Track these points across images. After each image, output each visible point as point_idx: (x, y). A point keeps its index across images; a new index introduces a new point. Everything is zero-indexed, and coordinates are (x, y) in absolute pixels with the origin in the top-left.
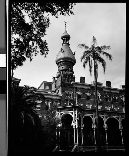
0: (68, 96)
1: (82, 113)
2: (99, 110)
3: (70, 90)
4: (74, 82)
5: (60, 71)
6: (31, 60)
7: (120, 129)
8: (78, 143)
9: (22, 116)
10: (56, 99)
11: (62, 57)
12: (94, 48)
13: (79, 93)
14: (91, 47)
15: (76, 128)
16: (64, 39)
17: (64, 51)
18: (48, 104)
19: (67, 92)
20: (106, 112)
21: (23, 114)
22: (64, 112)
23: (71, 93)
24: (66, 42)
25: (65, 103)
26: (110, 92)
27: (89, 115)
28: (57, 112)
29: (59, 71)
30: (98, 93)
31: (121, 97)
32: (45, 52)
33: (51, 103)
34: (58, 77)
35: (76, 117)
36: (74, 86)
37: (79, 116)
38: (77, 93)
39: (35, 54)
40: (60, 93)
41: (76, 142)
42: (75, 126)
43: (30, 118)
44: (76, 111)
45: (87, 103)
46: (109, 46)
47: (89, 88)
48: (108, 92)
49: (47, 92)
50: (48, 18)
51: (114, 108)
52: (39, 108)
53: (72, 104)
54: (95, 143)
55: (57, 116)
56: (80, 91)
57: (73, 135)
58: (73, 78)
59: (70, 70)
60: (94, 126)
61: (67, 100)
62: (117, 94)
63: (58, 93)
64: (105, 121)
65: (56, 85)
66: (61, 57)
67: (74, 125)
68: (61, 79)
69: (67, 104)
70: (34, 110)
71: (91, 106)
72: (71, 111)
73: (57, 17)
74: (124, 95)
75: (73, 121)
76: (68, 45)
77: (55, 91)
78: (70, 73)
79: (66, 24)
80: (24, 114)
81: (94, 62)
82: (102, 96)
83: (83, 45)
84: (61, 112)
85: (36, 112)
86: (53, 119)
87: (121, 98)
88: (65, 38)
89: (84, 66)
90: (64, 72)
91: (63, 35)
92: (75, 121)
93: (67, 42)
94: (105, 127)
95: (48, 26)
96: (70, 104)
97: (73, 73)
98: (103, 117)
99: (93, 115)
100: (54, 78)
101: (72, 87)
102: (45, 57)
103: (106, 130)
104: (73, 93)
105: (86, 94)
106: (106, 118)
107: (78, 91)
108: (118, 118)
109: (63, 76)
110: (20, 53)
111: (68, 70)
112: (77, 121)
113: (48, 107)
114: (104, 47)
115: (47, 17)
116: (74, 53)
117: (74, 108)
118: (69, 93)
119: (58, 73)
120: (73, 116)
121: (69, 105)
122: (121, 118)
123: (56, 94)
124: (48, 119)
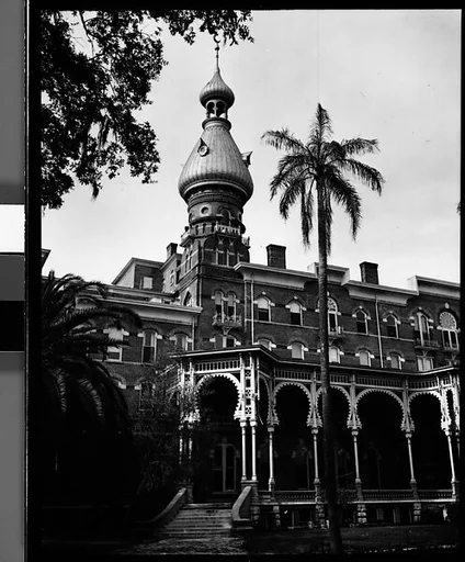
0: (223, 316)
1: (272, 376)
2: (333, 363)
3: (232, 293)
4: (244, 264)
5: (194, 223)
6: (96, 193)
7: (405, 432)
8: (258, 478)
9: (58, 385)
10: (179, 325)
11: (204, 172)
12: (320, 145)
13: (263, 304)
14: (310, 140)
15: (248, 428)
16: (212, 105)
17: (211, 148)
18: (149, 342)
19: (219, 300)
20: (358, 373)
21: (60, 379)
22: (206, 371)
23: (233, 301)
24: (218, 114)
25: (213, 340)
26: (373, 302)
27: (298, 382)
28: (181, 371)
29: (192, 223)
30: (332, 304)
31: (412, 318)
32: (148, 164)
33: (160, 337)
34: (186, 244)
35: (252, 387)
36: (246, 278)
37: (262, 386)
38: (256, 302)
39: (110, 172)
40: (193, 302)
41: (249, 476)
42: (248, 421)
43: (89, 392)
44: (251, 368)
45: (292, 340)
46: (373, 142)
47: (301, 286)
48: (365, 302)
49: (145, 299)
50: (159, 41)
51: (384, 358)
52: (116, 355)
53: (239, 343)
54: (317, 480)
55: (182, 383)
56: (268, 297)
57: (238, 452)
58: (243, 250)
59: (231, 218)
60: (314, 421)
61: (219, 328)
62: (398, 309)
63: (185, 304)
64: (353, 402)
65: (178, 273)
66: (199, 173)
67: (243, 418)
68: (200, 254)
69: (219, 341)
70: (99, 364)
71: (307, 349)
72: (233, 369)
73: (189, 39)
74: (421, 311)
75: (241, 402)
76: (227, 125)
77: (177, 294)
78: (230, 229)
79: (218, 49)
80: (65, 379)
81: (320, 196)
82: (346, 315)
83: (281, 136)
84: (196, 370)
85: (106, 371)
86: (169, 395)
87: (413, 322)
88: (214, 101)
89: (284, 209)
90: (209, 226)
91: (208, 89)
92: (248, 402)
93: (222, 116)
94: (354, 422)
95: (158, 72)
96: (230, 343)
97: (243, 230)
98: (347, 389)
99: (313, 381)
100: (173, 247)
101: (238, 280)
102: (145, 181)
103: (356, 433)
104: (242, 302)
105: (287, 307)
106: (357, 394)
107: (261, 296)
108: (400, 394)
109: (205, 239)
110: (53, 161)
111: (224, 221)
112: (253, 403)
113: (148, 351)
114: (357, 144)
115: (155, 38)
116: (248, 157)
117: (245, 355)
118: (226, 303)
119: (187, 229)
120: (240, 386)
121: (224, 346)
122: (410, 393)
123: (178, 304)
124: (151, 397)
